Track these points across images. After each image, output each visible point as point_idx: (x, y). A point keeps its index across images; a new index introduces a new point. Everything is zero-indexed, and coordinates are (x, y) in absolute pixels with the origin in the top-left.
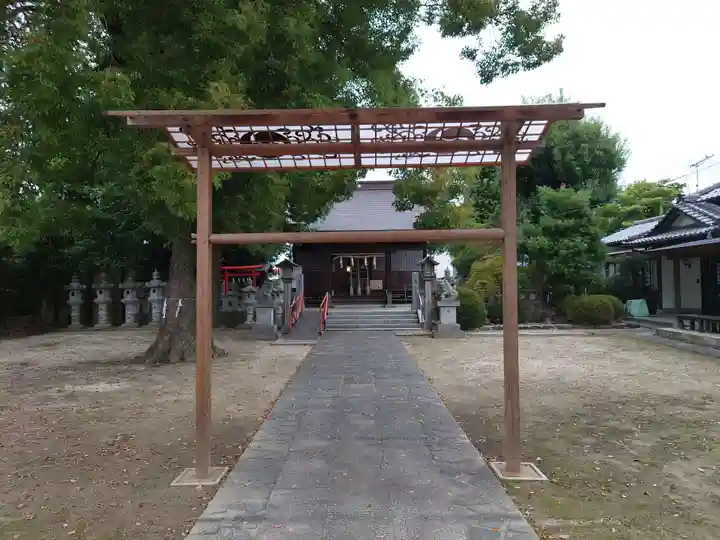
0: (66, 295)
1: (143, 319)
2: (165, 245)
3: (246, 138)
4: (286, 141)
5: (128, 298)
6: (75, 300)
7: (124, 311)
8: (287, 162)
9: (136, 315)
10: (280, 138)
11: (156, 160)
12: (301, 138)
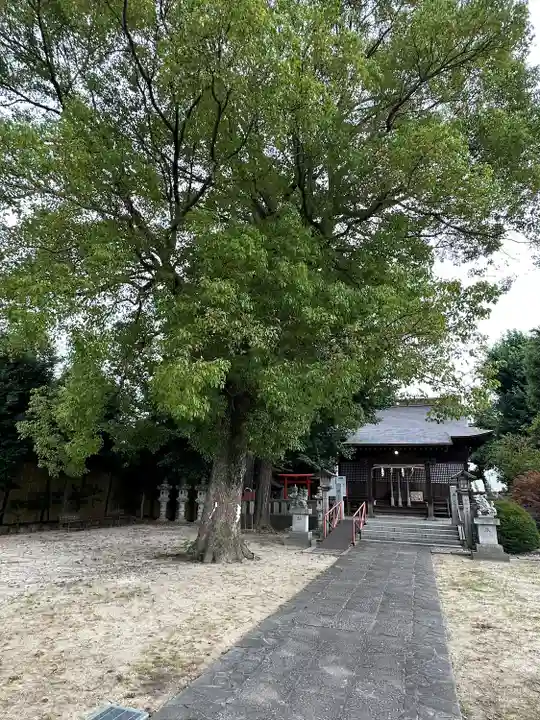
5: (200, 498)
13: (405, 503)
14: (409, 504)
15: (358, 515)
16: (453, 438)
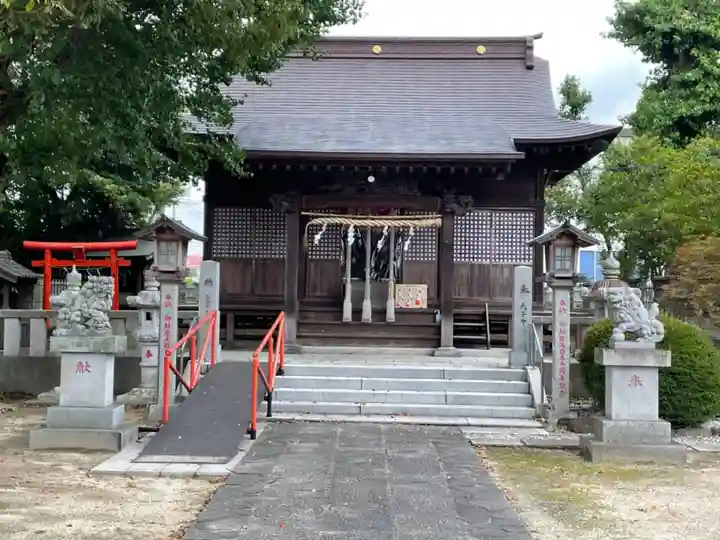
13: (379, 313)
14: (391, 316)
15: (266, 348)
16: (519, 145)
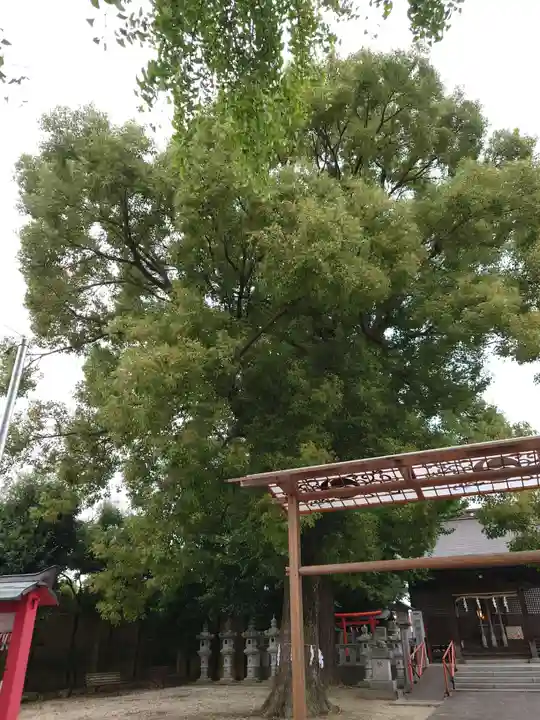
0: (197, 645)
1: (263, 673)
2: (276, 586)
3: (325, 485)
4: (356, 484)
5: (249, 648)
6: (204, 649)
7: (246, 663)
8: (360, 500)
9: (256, 668)
10: (351, 482)
11: (264, 509)
12: (367, 480)
14: (506, 643)
